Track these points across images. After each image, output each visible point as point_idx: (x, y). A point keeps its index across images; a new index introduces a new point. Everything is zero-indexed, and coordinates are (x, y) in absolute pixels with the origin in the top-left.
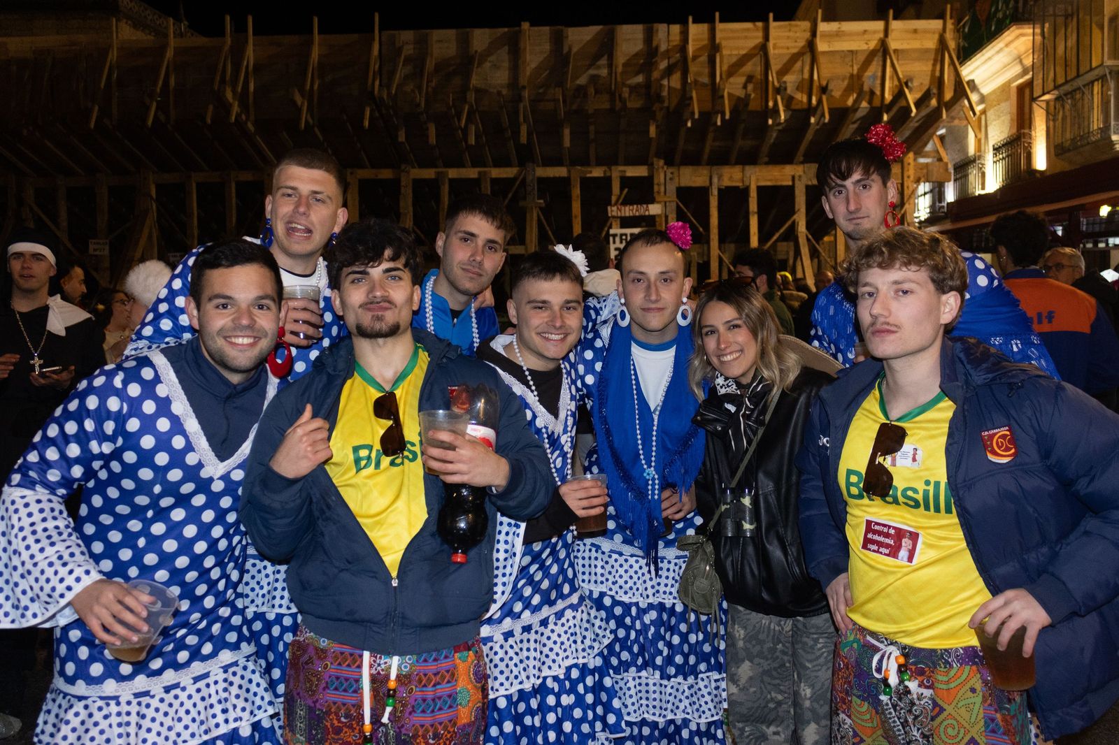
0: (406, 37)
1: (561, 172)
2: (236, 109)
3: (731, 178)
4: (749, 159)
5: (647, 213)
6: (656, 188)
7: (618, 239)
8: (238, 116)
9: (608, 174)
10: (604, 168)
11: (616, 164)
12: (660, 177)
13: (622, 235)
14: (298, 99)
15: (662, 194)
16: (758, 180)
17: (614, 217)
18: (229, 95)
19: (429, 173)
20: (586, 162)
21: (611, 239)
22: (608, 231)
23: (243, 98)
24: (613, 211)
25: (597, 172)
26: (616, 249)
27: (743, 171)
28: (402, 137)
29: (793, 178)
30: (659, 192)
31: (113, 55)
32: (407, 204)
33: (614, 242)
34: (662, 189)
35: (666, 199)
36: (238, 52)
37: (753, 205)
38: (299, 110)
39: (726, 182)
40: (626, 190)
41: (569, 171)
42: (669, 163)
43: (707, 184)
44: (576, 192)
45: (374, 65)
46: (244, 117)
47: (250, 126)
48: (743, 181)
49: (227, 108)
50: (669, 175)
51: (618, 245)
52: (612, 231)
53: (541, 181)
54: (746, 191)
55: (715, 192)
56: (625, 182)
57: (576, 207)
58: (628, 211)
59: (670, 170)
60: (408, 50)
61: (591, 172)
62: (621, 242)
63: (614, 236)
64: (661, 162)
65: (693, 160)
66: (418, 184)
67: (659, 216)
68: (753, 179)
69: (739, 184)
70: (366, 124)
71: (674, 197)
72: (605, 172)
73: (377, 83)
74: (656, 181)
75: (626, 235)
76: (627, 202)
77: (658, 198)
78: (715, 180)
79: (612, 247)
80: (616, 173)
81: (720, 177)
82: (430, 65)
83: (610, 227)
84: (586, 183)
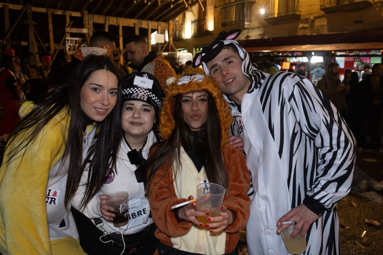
1: (43, 10)
3: (113, 21)
4: (119, 15)
5: (82, 32)
6: (85, 22)
7: (69, 42)
9: (64, 14)
10: (62, 11)
11: (68, 10)
12: (86, 18)
13: (71, 40)
15: (87, 25)
16: (122, 23)
17: (68, 32)
20: (55, 8)
21: (67, 42)
22: (65, 38)
24: (68, 30)
25: (59, 13)
26: (69, 46)
27: (117, 19)
29: (134, 24)
30: (86, 24)
33: (68, 43)
34: (87, 23)
35: (89, 27)
37: (121, 33)
39: (111, 23)
40: (72, 22)
41: (47, 11)
42: (90, 13)
43: (104, 23)
44: (50, 20)
48: (117, 23)
50: (90, 18)
51: (69, 44)
52: (67, 38)
53: (34, 13)
54: (118, 27)
55: (107, 26)
56: (72, 18)
57: (51, 27)
58: (74, 30)
59: (90, 16)
61: (57, 12)
62: (71, 43)
63: (68, 40)
64: (87, 12)
65: (99, 13)
67: (86, 33)
68: (121, 23)
69: (115, 24)
71: (92, 27)
72: (63, 13)
74: (84, 19)
75: (73, 40)
76: (73, 27)
77: (86, 26)
78: (107, 21)
79: (67, 45)
80: (68, 13)
81: (109, 21)
83: (66, 36)
84: (55, 17)
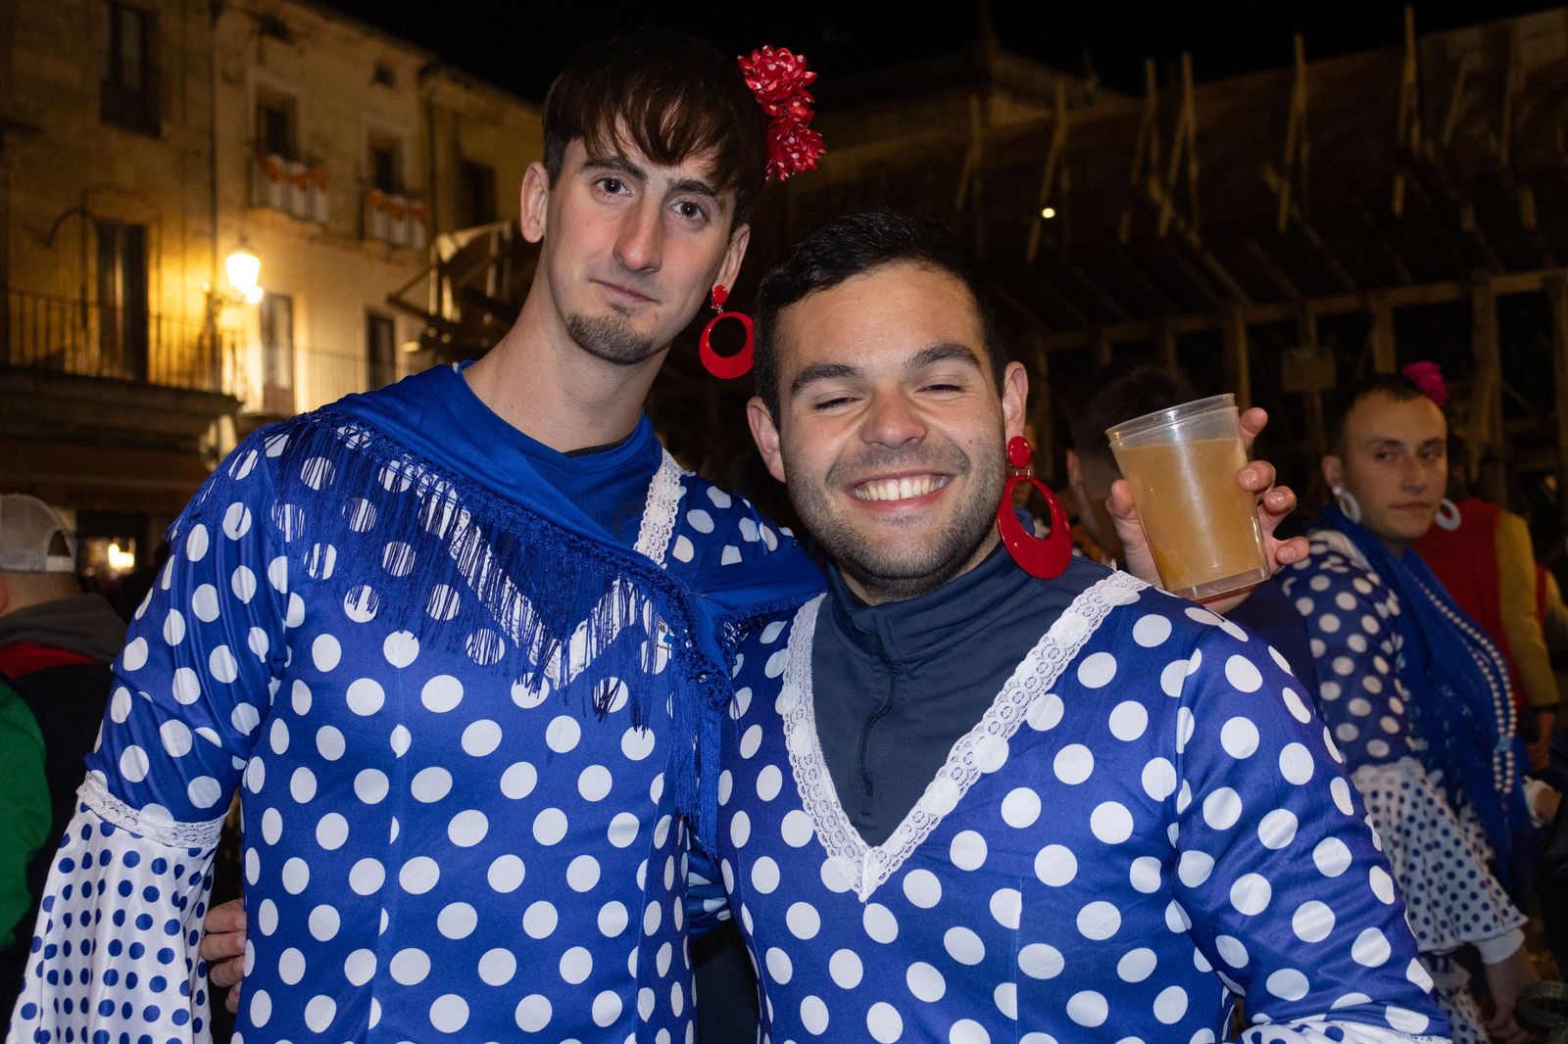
0: (1467, 42)
2: (1167, 212)
8: (1172, 223)
14: (1272, 179)
18: (1155, 191)
19: (1528, 282)
23: (1179, 193)
28: (1468, 221)
31: (975, 155)
32: (1487, 341)
36: (1168, 116)
38: (1274, 199)
45: (1409, 99)
46: (1182, 224)
47: (1194, 239)
49: (1152, 212)
60: (1472, 62)
66: (1510, 306)
70: (1398, 206)
73: (1416, 131)
82: (1516, 81)
